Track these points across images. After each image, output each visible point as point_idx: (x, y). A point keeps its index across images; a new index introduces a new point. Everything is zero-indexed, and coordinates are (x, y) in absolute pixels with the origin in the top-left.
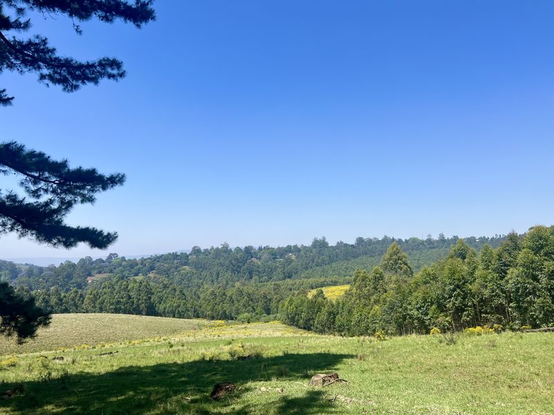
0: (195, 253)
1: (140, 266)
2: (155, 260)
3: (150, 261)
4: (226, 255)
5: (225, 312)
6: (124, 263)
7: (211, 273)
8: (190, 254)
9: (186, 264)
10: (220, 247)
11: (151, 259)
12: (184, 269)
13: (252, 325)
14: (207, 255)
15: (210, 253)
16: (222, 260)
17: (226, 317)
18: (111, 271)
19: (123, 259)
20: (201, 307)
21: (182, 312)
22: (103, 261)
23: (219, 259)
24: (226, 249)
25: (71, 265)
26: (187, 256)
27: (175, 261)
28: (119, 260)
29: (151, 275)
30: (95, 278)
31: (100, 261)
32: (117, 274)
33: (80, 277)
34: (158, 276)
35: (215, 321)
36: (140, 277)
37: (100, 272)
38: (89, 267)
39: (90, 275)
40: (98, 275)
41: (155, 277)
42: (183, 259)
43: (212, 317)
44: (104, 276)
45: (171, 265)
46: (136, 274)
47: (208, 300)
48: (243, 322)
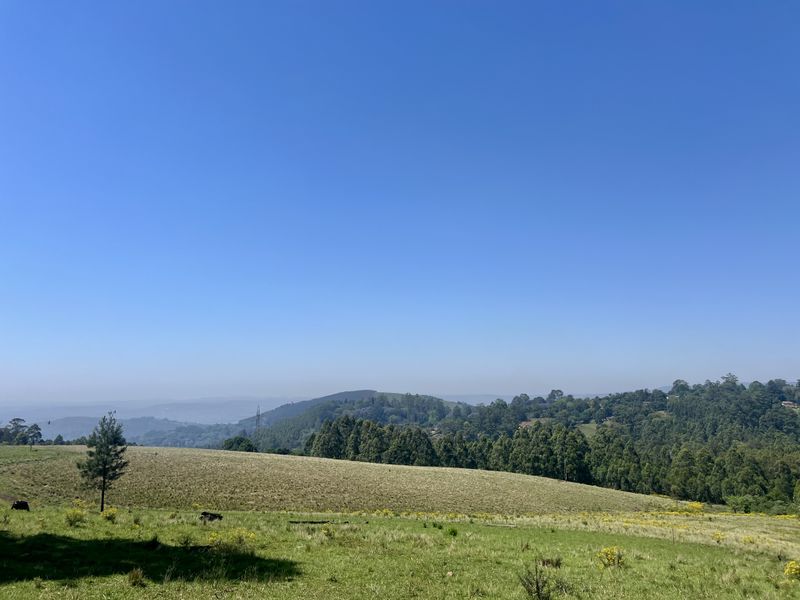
0: (678, 391)
1: (592, 409)
2: (613, 401)
3: (606, 401)
4: (730, 395)
5: (707, 489)
6: (569, 404)
7: (701, 423)
8: (671, 393)
9: (663, 407)
10: (722, 381)
11: (607, 398)
12: (658, 416)
13: (752, 515)
14: (697, 394)
15: (703, 391)
16: (723, 404)
17: (712, 498)
18: (552, 416)
19: (570, 398)
20: (664, 476)
21: (634, 481)
22: (543, 401)
23: (718, 401)
24: (731, 386)
25: (502, 405)
26: (664, 396)
27: (645, 403)
28: (564, 400)
29: (608, 423)
30: (532, 423)
31: (540, 400)
32: (560, 420)
33: (510, 421)
34: (617, 425)
35: (688, 502)
36: (593, 425)
37: (537, 416)
38: (523, 408)
39: (524, 419)
40: (535, 421)
41: (612, 426)
42: (657, 400)
43: (685, 496)
44: (543, 421)
45: (637, 409)
46: (587, 421)
47: (678, 466)
48: (735, 510)
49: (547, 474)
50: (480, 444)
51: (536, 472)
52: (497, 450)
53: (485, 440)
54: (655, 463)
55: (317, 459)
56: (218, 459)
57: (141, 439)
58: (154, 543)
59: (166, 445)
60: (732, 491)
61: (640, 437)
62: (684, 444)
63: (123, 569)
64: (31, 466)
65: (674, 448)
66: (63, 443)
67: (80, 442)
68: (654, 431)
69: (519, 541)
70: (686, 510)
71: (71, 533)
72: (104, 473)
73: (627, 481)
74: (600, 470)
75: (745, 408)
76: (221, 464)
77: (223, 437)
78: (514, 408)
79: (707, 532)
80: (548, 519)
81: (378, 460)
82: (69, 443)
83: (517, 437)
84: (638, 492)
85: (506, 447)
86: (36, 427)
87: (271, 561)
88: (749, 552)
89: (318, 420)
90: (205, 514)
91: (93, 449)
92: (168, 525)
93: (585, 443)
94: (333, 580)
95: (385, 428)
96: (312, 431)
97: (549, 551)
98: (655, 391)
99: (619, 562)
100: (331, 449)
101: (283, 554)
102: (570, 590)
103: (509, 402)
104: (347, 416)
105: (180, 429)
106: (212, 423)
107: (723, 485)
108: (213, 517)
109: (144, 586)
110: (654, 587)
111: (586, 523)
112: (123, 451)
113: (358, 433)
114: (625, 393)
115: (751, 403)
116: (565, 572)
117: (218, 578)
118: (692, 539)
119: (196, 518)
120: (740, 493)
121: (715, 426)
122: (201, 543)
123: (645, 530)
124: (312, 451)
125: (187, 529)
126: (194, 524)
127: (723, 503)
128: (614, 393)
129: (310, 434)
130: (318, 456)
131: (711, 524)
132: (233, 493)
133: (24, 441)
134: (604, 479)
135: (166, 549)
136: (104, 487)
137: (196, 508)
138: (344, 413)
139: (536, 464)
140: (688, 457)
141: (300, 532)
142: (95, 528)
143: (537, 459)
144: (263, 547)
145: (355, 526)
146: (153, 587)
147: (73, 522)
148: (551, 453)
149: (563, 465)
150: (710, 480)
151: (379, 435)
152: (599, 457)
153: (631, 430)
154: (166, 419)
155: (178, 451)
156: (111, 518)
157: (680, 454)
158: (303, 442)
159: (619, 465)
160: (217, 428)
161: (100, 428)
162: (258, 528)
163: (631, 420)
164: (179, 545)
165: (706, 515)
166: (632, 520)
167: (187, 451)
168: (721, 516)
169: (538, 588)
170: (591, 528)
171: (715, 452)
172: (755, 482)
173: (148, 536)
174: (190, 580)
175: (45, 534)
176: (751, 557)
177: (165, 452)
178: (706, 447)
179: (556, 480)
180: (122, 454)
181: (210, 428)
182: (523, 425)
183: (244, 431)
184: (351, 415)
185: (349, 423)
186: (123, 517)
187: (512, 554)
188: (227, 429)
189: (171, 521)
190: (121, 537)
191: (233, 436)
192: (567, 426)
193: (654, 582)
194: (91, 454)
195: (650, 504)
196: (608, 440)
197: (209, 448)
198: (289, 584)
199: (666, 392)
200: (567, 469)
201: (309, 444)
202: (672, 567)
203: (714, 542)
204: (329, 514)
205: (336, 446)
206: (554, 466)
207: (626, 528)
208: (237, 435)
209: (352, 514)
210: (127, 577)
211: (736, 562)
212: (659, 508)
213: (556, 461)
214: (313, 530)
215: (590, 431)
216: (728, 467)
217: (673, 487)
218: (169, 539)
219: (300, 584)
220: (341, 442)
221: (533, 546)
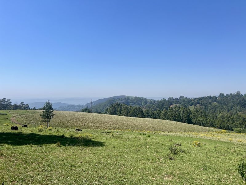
0: (221, 96)
1: (193, 101)
2: (200, 99)
3: (198, 99)
4: (238, 98)
5: (228, 126)
6: (186, 100)
7: (228, 106)
8: (218, 97)
9: (215, 101)
10: (235, 93)
11: (198, 98)
12: (214, 104)
13: (241, 134)
14: (227, 97)
15: (229, 96)
16: (235, 100)
17: (229, 129)
18: (180, 103)
19: (186, 98)
20: (215, 122)
22: (178, 99)
23: (233, 99)
24: (239, 95)
25: (165, 100)
26: (216, 98)
27: (210, 100)
28: (184, 99)
29: (198, 106)
30: (173, 106)
31: (177, 99)
32: (183, 105)
33: (167, 105)
34: (200, 106)
35: (221, 130)
36: (193, 106)
37: (176, 104)
38: (171, 101)
39: (172, 104)
40: (175, 105)
41: (199, 107)
42: (214, 99)
43: (221, 128)
44: (177, 105)
45: (207, 102)
46: (191, 105)
47: (219, 119)
48: (236, 132)
49: (178, 121)
50: (158, 112)
51: (174, 120)
52: (163, 113)
53: (159, 110)
54: (212, 118)
55: (109, 115)
56: (80, 115)
57: (58, 109)
58: (63, 136)
59: (65, 111)
60: (236, 127)
61: (208, 110)
62: (221, 112)
63: (55, 142)
64: (27, 115)
65: (218, 114)
66: (36, 109)
67: (40, 109)
68: (212, 109)
69: (169, 139)
70: (221, 132)
71: (39, 133)
72: (48, 117)
73: (203, 123)
74: (195, 120)
75: (242, 102)
76: (81, 116)
77: (81, 108)
78: (168, 101)
79: (227, 138)
80: (178, 134)
81: (127, 116)
82: (37, 109)
83: (169, 110)
84: (206, 127)
85: (165, 113)
86: (28, 105)
87: (96, 142)
88: (240, 144)
89: (109, 104)
90: (77, 129)
91: (44, 111)
92: (67, 132)
93: (190, 112)
94: (114, 147)
95: (129, 107)
96: (107, 107)
97: (177, 142)
98: (214, 96)
99: (199, 145)
100: (113, 112)
101: (100, 140)
102: (184, 152)
103: (167, 99)
104: (117, 103)
105: (69, 106)
106: (78, 104)
107: (233, 125)
108: (79, 130)
109: (61, 147)
110: (209, 152)
111: (189, 135)
112: (52, 111)
113: (121, 108)
114: (204, 97)
115: (244, 100)
116: (182, 148)
117: (81, 146)
118: (222, 140)
119: (75, 130)
120: (238, 127)
121: (232, 107)
122: (76, 137)
123: (208, 137)
124: (107, 113)
125: (72, 133)
126: (74, 132)
127: (233, 130)
128: (200, 97)
129: (107, 108)
130: (109, 114)
131: (229, 136)
132: (85, 124)
133: (25, 109)
134: (196, 123)
135: (66, 138)
136: (48, 121)
137: (74, 128)
138: (117, 102)
139: (175, 118)
140: (223, 116)
141: (104, 135)
142: (46, 132)
143: (175, 116)
144: (94, 138)
145: (120, 134)
146: (63, 147)
147: (40, 130)
148: (180, 114)
149: (183, 118)
150: (229, 124)
151: (127, 109)
152: (195, 116)
153: (205, 108)
154: (64, 103)
155: (68, 112)
156: (50, 130)
157: (220, 115)
158: (105, 110)
159: (200, 119)
160: (79, 106)
161: (46, 105)
162: (92, 133)
163: (205, 105)
164: (70, 137)
165: (227, 134)
166: (203, 134)
167: (71, 112)
168: (232, 134)
169: (174, 151)
170: (191, 136)
171: (231, 115)
172: (243, 124)
173: (62, 135)
174: (73, 146)
175: (32, 133)
176: (240, 146)
177: (65, 112)
178: (229, 113)
179: (181, 123)
180: (52, 112)
181: (77, 106)
182: (171, 106)
183: (87, 107)
184: (119, 102)
185: (118, 105)
186: (54, 130)
187: (166, 142)
188: (82, 106)
189: (67, 131)
190: (54, 135)
191: (84, 108)
192: (185, 106)
193: (209, 151)
194: (44, 112)
195: (209, 130)
196: (197, 111)
197: (77, 111)
198: (101, 148)
199: (217, 97)
200: (184, 119)
201: (106, 111)
202: (215, 147)
203: (229, 141)
204: (113, 130)
205: (114, 111)
206: (180, 118)
207: (202, 137)
208: (85, 108)
209: (119, 131)
210: (56, 144)
211: (235, 147)
212: (212, 131)
213: (181, 117)
214: (108, 134)
215: (192, 108)
216: (235, 120)
217: (217, 125)
218: (67, 135)
219: (105, 148)
220: (116, 110)
221: (173, 140)
